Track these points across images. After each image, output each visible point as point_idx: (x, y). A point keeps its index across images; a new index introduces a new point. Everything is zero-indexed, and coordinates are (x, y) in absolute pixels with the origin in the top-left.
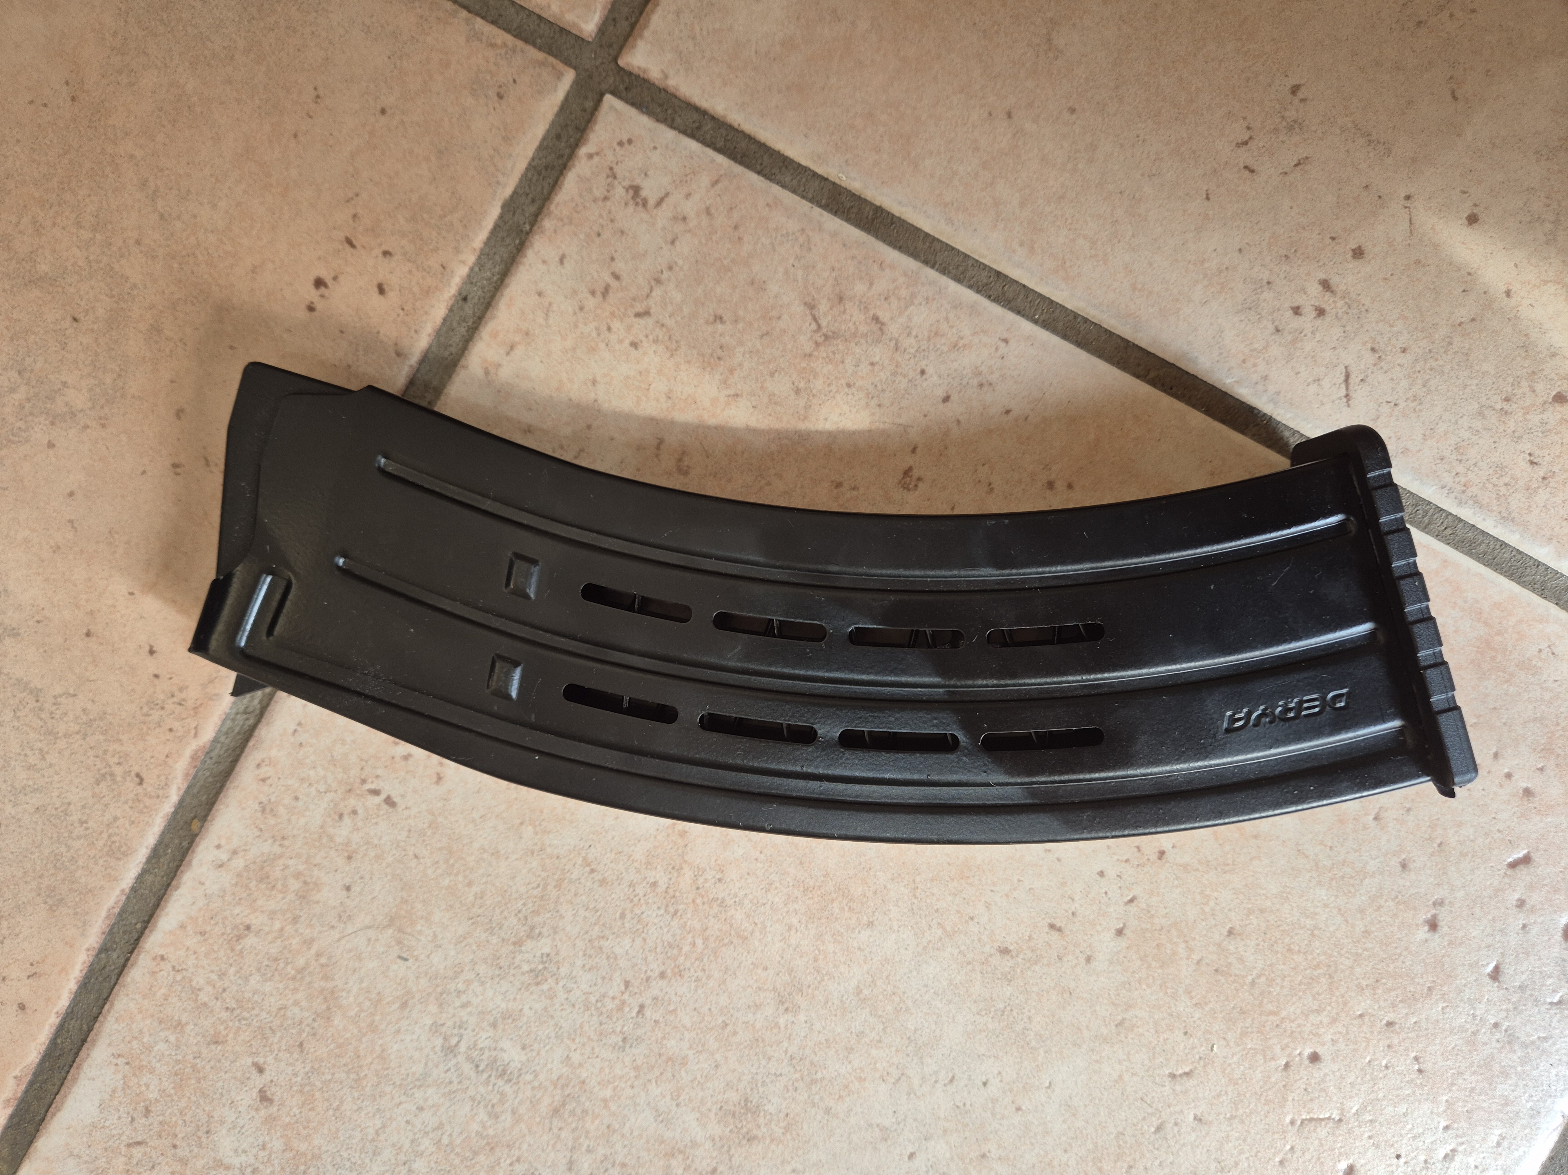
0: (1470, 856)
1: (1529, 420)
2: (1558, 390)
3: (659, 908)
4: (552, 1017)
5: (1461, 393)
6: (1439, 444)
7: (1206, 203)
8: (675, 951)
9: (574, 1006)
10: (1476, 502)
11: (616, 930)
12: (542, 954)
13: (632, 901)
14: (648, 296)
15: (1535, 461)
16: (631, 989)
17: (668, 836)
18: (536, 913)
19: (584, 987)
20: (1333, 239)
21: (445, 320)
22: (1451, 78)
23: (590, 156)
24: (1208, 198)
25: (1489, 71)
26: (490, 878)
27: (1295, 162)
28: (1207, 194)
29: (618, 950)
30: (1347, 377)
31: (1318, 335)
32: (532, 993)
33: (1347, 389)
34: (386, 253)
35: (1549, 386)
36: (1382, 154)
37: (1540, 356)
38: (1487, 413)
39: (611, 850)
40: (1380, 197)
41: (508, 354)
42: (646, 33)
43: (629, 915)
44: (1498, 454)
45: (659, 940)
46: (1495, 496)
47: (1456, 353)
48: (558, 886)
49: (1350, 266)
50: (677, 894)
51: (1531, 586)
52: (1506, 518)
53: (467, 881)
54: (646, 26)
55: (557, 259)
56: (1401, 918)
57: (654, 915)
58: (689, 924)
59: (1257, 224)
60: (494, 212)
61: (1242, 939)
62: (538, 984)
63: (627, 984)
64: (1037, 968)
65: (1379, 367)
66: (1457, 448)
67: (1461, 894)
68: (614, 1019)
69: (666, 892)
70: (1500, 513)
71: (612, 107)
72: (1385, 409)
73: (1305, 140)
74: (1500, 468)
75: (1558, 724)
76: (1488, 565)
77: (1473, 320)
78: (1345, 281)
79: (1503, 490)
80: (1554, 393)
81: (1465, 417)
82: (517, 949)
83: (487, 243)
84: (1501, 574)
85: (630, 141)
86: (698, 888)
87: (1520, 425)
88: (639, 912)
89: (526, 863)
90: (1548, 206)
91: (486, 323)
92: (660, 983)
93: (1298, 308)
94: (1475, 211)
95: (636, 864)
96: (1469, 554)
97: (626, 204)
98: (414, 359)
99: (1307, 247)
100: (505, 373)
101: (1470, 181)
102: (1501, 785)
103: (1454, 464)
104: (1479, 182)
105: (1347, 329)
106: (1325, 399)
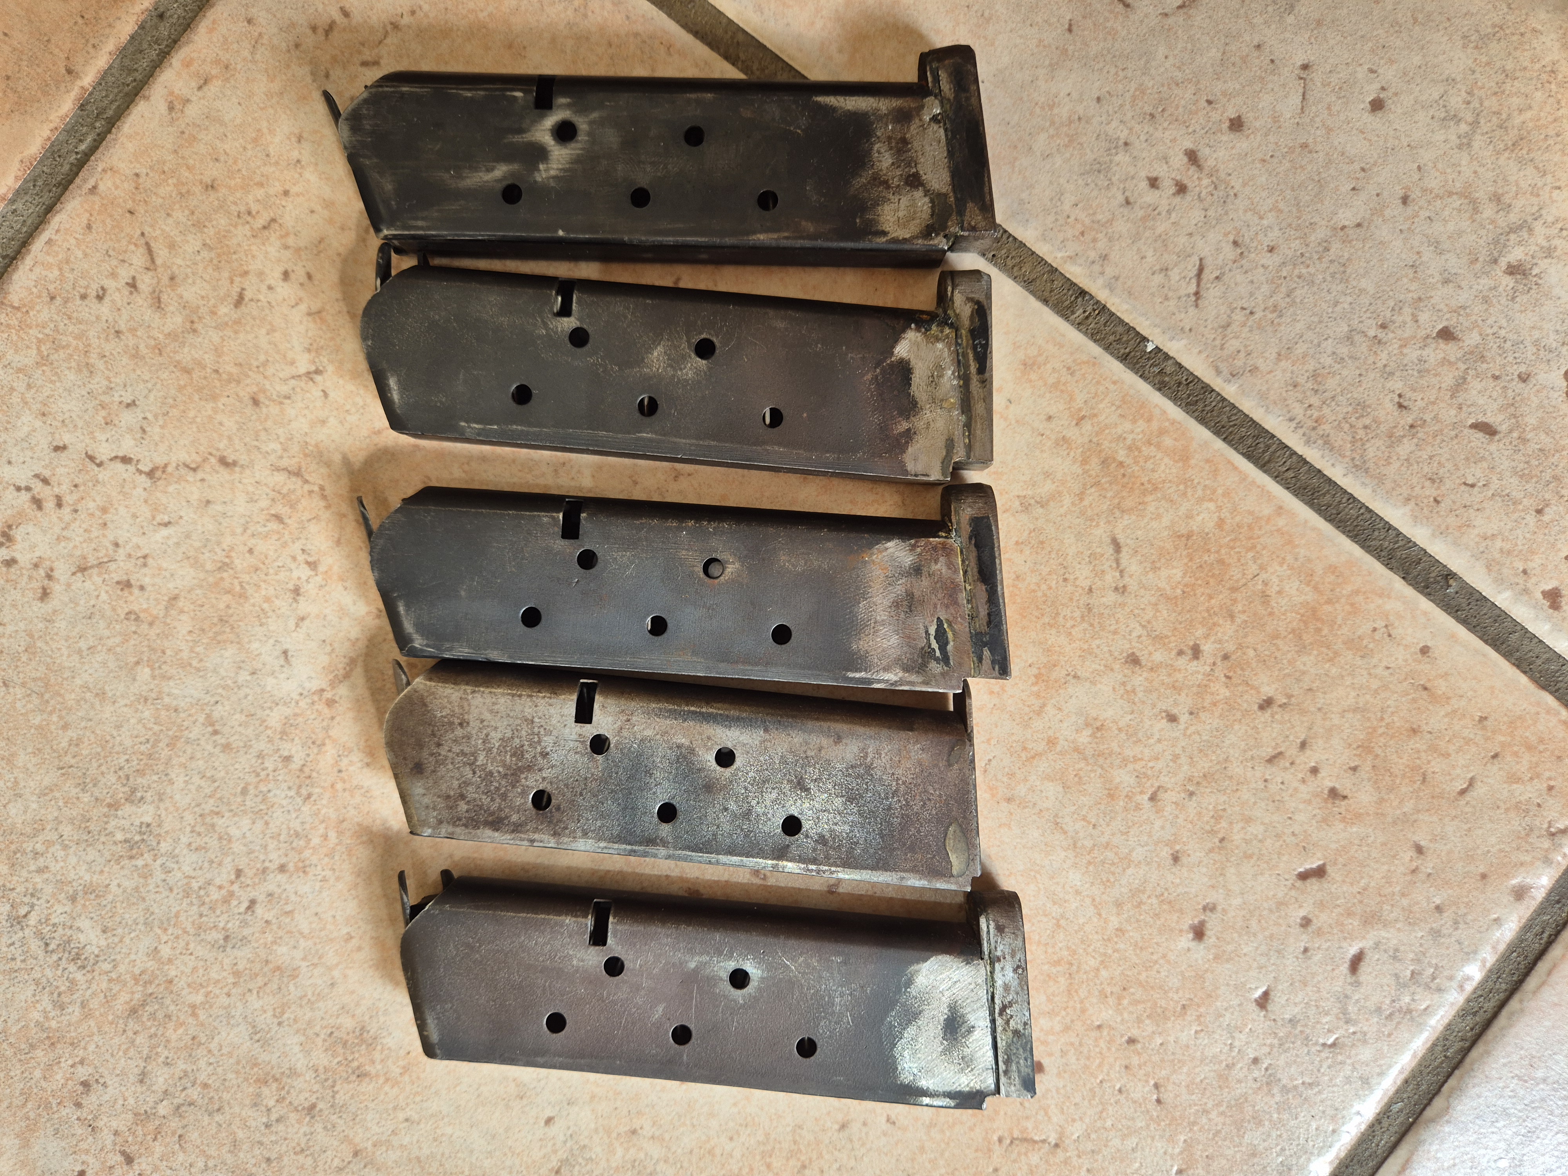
0: (1255, 858)
1: (1405, 355)
2: (1444, 324)
3: (290, 788)
4: (144, 899)
5: (1330, 310)
6: (1295, 368)
7: (1067, 35)
8: (302, 843)
9: (171, 890)
10: (1326, 443)
11: (233, 807)
12: (142, 823)
13: (258, 775)
14: (380, 42)
15: (1405, 404)
16: (242, 879)
17: (313, 703)
18: (140, 772)
19: (187, 869)
20: (1209, 102)
21: (132, 37)
24: (1070, 30)
26: (90, 724)
27: (1180, 3)
28: (1070, 25)
29: (234, 832)
30: (1201, 270)
31: (1173, 215)
32: (122, 868)
33: (1198, 285)
35: (1435, 318)
36: (1282, 10)
37: (1431, 280)
38: (1357, 338)
39: (242, 710)
40: (1272, 61)
41: (200, 88)
43: (252, 791)
44: (1361, 389)
45: (284, 826)
46: (1350, 438)
47: (1332, 261)
48: (171, 745)
49: (1225, 138)
50: (314, 774)
51: (1376, 552)
52: (1359, 467)
53: (62, 723)
56: (1163, 920)
57: (283, 796)
58: (323, 812)
59: (1123, 70)
62: (131, 858)
63: (239, 873)
65: (1239, 265)
66: (1315, 375)
67: (1237, 901)
68: (218, 912)
69: (301, 770)
72: (1238, 317)
74: (1361, 407)
75: (1382, 719)
76: (1330, 519)
77: (1359, 225)
78: (1215, 156)
79: (1361, 433)
80: (1440, 327)
81: (1330, 340)
82: (112, 812)
84: (1344, 533)
86: (340, 771)
87: (1394, 358)
88: (265, 789)
89: (137, 711)
90: (1468, 103)
91: (180, 47)
92: (279, 877)
93: (1156, 179)
94: (1381, 96)
95: (269, 732)
96: (1310, 504)
98: (88, 79)
99: (1177, 107)
100: (193, 111)
101: (1382, 58)
102: (1303, 781)
103: (1308, 393)
104: (1391, 61)
105: (1209, 213)
106: (1170, 294)
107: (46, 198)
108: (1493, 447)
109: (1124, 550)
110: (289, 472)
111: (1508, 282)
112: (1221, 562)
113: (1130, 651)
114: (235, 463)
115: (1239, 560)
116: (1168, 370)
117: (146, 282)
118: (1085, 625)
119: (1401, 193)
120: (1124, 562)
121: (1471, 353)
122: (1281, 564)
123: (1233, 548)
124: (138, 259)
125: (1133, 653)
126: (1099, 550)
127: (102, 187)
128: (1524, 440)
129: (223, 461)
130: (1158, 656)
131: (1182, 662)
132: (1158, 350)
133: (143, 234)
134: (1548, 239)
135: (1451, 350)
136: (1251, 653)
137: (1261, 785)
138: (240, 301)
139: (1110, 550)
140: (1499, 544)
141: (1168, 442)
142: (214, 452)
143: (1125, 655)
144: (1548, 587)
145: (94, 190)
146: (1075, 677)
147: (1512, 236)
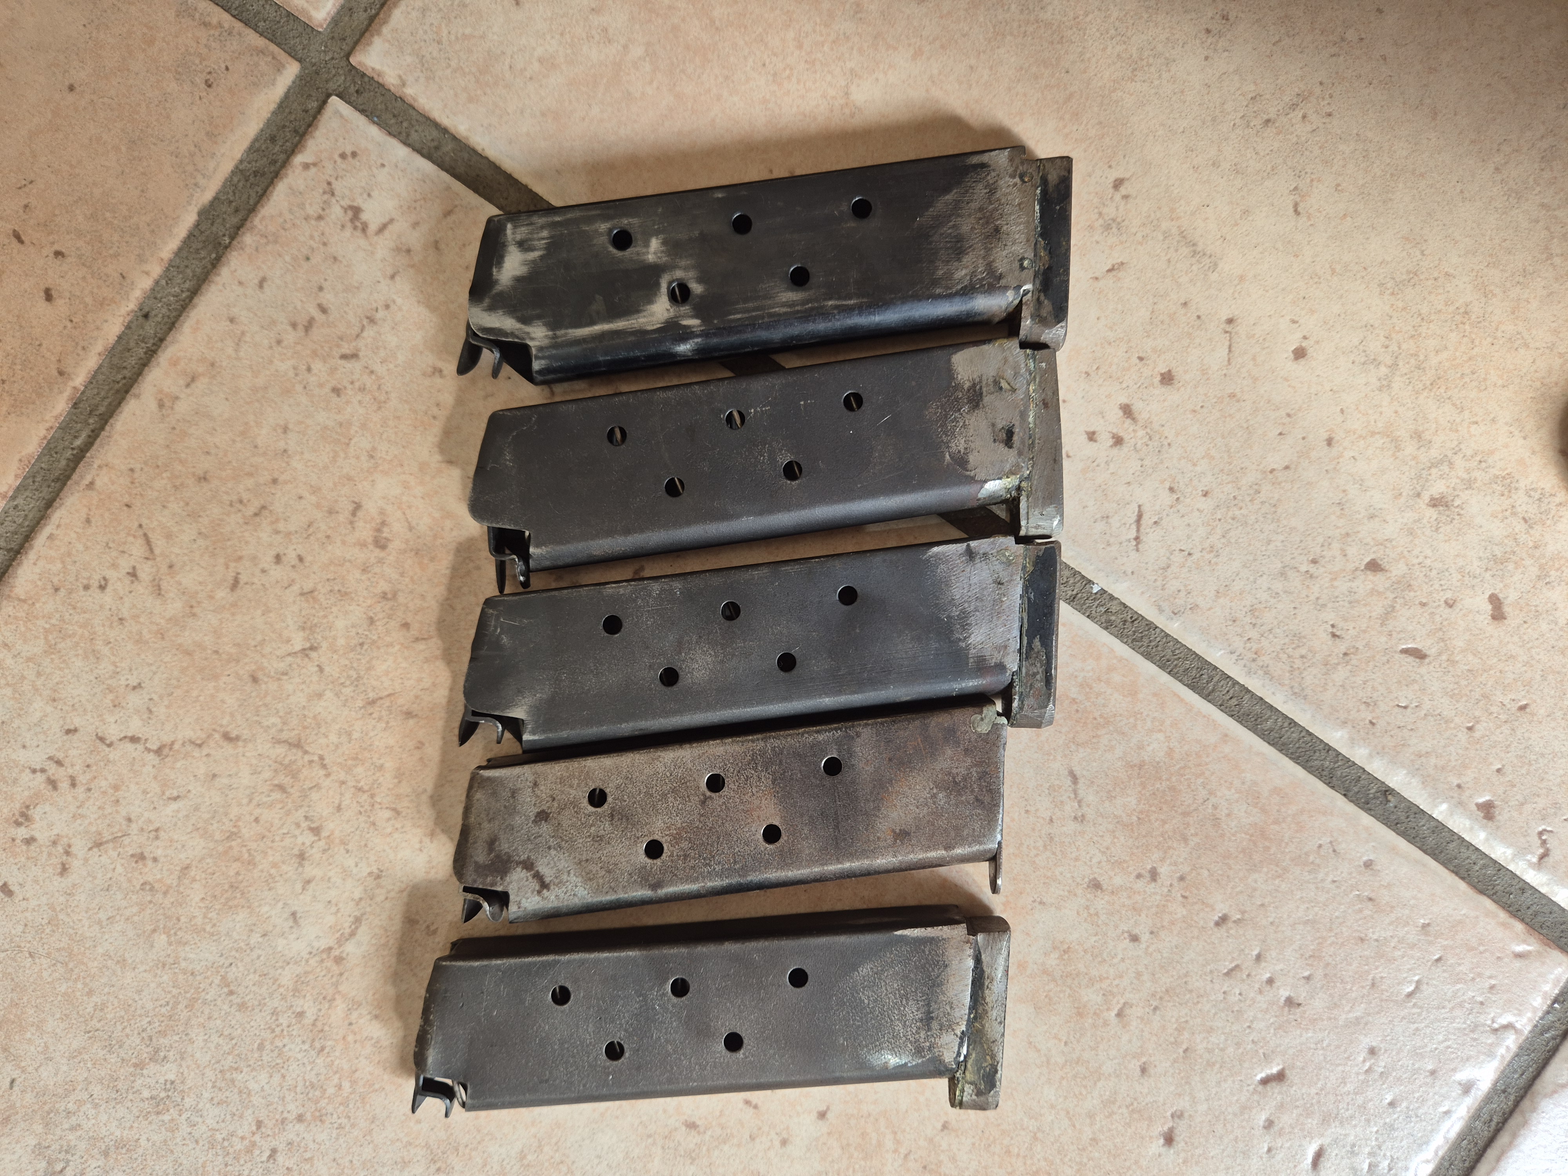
0: (1218, 1066)
1: (1336, 587)
2: (1372, 556)
3: (303, 1042)
4: (172, 1152)
5: (1264, 548)
6: (1233, 604)
8: (318, 1093)
9: (197, 1142)
10: (1266, 673)
11: (251, 1063)
12: (166, 1081)
13: (273, 1031)
14: (358, 336)
15: (1338, 633)
16: (263, 1130)
17: (322, 961)
18: (163, 1033)
19: (210, 1122)
20: (1141, 359)
21: (119, 337)
22: (1296, 188)
23: (306, 166)
25: (1338, 185)
26: (112, 989)
27: (1109, 267)
29: (252, 1085)
30: (1140, 516)
31: (1112, 465)
32: (150, 1123)
33: (1138, 530)
34: (58, 254)
35: (1363, 552)
36: (1206, 268)
37: (1357, 516)
38: (1291, 574)
39: (255, 972)
40: (1199, 317)
41: (188, 385)
42: (385, 30)
43: (268, 1046)
44: (1297, 621)
45: (300, 1078)
46: (1288, 668)
47: (1263, 503)
48: (190, 1007)
49: (1156, 392)
50: (326, 1028)
51: (1319, 773)
52: (1298, 694)
53: (87, 990)
54: (385, 22)
55: (256, 281)
56: (1133, 1128)
57: (298, 1049)
58: (336, 1063)
60: (190, 218)
61: (957, 1136)
62: (158, 1113)
63: (259, 1124)
64: (726, 1148)
65: (1175, 510)
66: (1252, 611)
67: (1204, 1107)
68: (242, 1162)
69: (314, 1025)
70: (1292, 687)
71: (337, 112)
72: (1178, 558)
73: (1122, 243)
74: (1298, 638)
75: (1331, 930)
76: (1273, 744)
77: (1287, 467)
78: (1149, 409)
79: (1298, 663)
80: (1367, 560)
81: (1265, 577)
82: (138, 1071)
83: (178, 253)
84: (1287, 755)
85: (354, 154)
86: (350, 1024)
87: (1326, 591)
88: (280, 1044)
89: (156, 976)
90: (1387, 347)
91: (166, 347)
92: (297, 1126)
93: (1094, 433)
94: (1304, 345)
95: (282, 990)
96: (1254, 729)
97: (343, 226)
98: (79, 380)
99: (1111, 365)
100: (182, 407)
101: (1303, 309)
102: (1260, 992)
103: (1247, 627)
104: (1312, 312)
105: (1145, 462)
106: (1112, 540)
107: (45, 493)
108: (1423, 670)
109: (1081, 781)
110: (290, 744)
111: (1432, 513)
112: (1172, 789)
113: (1091, 877)
114: (237, 738)
115: (1189, 786)
116: (1114, 609)
117: (146, 571)
118: (1048, 853)
119: (1326, 436)
120: (1081, 793)
121: (1399, 582)
122: (1229, 789)
123: (1182, 775)
124: (137, 549)
125: (1095, 879)
126: (1057, 782)
127: (99, 483)
128: (1452, 662)
129: (227, 737)
130: (1118, 881)
131: (1140, 885)
132: (1103, 592)
133: (140, 526)
134: (1468, 471)
135: (1378, 580)
136: (1205, 873)
137: (1221, 997)
138: (235, 584)
139: (1068, 781)
140: (1433, 760)
141: (1117, 678)
142: (218, 728)
143: (1086, 880)
144: (1481, 800)
145: (91, 485)
146: (1041, 903)
147: (1434, 471)
